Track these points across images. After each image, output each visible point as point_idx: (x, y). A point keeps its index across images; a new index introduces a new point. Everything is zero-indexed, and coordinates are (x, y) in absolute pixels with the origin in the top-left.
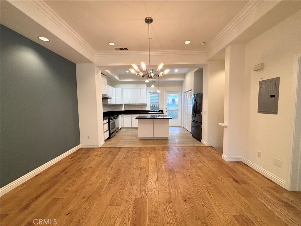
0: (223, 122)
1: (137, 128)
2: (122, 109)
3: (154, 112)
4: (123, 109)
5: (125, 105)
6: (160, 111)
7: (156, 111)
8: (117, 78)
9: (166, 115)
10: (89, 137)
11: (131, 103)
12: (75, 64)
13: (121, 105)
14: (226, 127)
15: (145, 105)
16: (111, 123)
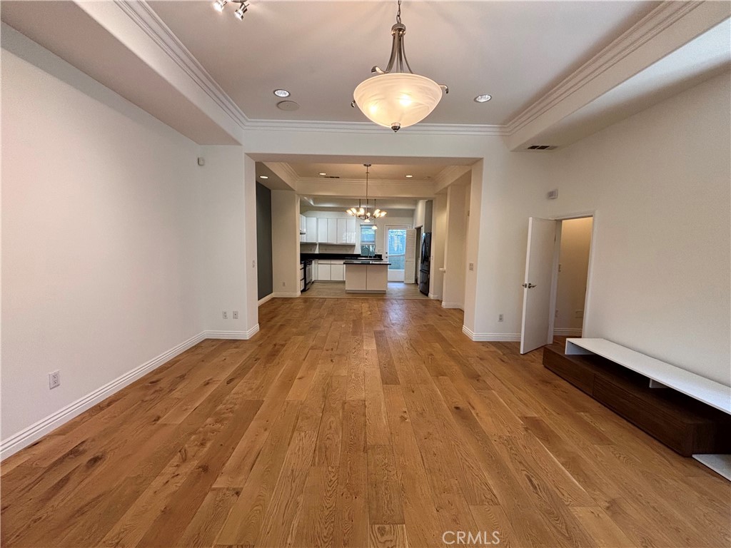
0: (443, 267)
1: (344, 282)
2: (315, 251)
3: (367, 257)
4: (317, 252)
5: (321, 245)
6: (376, 256)
7: (370, 257)
8: (312, 203)
9: (385, 261)
10: (284, 284)
11: (331, 241)
12: (270, 191)
13: (314, 244)
14: (445, 272)
15: (353, 246)
16: (307, 268)
